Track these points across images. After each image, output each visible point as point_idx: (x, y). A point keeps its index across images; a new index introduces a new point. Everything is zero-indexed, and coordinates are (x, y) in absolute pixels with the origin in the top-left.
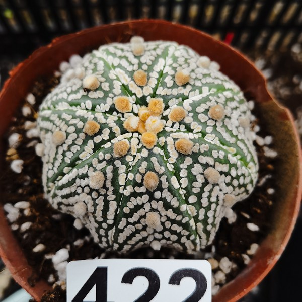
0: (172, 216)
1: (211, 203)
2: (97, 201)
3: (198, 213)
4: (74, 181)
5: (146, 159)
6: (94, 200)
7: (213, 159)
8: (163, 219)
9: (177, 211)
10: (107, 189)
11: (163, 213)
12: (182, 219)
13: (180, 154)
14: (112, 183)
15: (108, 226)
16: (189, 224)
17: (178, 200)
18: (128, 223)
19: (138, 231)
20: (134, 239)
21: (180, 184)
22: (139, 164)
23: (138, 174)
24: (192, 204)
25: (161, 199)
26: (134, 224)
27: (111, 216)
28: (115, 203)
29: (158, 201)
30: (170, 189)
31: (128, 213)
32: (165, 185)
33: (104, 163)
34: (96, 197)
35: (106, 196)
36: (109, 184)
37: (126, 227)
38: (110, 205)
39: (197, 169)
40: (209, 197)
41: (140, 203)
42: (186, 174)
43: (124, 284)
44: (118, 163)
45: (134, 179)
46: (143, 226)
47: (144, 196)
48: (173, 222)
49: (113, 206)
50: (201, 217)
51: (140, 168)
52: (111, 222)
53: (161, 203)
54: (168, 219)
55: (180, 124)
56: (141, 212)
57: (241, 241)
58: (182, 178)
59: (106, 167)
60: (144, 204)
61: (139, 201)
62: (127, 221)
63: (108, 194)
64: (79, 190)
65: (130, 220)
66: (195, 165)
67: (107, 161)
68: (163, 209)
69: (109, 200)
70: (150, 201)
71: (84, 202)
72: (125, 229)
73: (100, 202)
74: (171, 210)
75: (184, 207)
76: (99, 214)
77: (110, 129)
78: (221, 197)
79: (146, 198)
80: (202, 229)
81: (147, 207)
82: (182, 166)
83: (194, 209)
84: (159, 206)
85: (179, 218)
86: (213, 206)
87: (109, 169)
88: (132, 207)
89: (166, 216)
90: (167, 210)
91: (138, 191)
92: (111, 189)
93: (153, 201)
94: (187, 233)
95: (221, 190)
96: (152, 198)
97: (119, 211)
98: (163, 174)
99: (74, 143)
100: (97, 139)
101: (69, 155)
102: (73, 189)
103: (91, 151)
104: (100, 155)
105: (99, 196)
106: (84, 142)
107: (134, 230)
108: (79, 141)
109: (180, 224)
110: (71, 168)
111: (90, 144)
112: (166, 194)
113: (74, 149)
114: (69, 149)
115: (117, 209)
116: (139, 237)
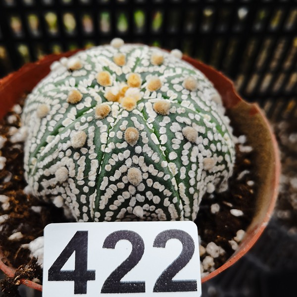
0: (154, 172)
1: (191, 163)
2: (78, 163)
3: (179, 170)
4: (56, 146)
5: (126, 119)
6: (75, 161)
7: (190, 120)
8: (146, 176)
9: (158, 167)
10: (89, 148)
11: (145, 169)
12: (164, 176)
13: (158, 114)
14: (94, 141)
15: (89, 190)
16: (171, 182)
17: (159, 156)
18: (110, 182)
19: (119, 192)
20: (116, 202)
21: (160, 141)
22: (120, 123)
23: (119, 132)
24: (173, 161)
25: (142, 154)
26: (115, 183)
27: (92, 176)
28: (97, 161)
29: (139, 155)
30: (151, 145)
31: (110, 170)
32: (145, 140)
33: (86, 125)
34: (77, 159)
35: (87, 155)
36: (90, 143)
37: (107, 187)
38: (91, 164)
39: (175, 127)
40: (189, 156)
41: (121, 159)
42: (165, 131)
43: (106, 249)
44: (99, 123)
45: (116, 137)
46: (125, 184)
47: (125, 152)
48: (155, 179)
49: (95, 165)
50: (183, 176)
51: (121, 127)
52: (92, 184)
53: (142, 158)
54: (150, 176)
55: (157, 92)
56: (123, 169)
57: (226, 226)
58: (161, 134)
59: (87, 128)
60: (125, 160)
61: (120, 157)
62: (109, 180)
63: (90, 152)
64: (61, 155)
65: (112, 179)
66: (173, 124)
67: (89, 122)
68: (145, 164)
69: (91, 159)
70: (131, 156)
71: (66, 166)
72: (107, 190)
73: (82, 163)
74: (152, 165)
75: (165, 164)
76: (81, 176)
77: (92, 97)
78: (201, 159)
79: (127, 153)
80: (184, 191)
81: (129, 163)
82: (160, 124)
83: (175, 166)
84: (140, 160)
85: (160, 175)
86: (194, 166)
87: (91, 129)
88: (114, 164)
89: (147, 172)
90: (148, 165)
91: (119, 148)
92: (93, 147)
93: (134, 156)
94: (169, 194)
95: (200, 152)
96: (133, 153)
97: (100, 170)
98: (143, 131)
99: (57, 113)
100: (80, 107)
101: (53, 124)
102: (54, 156)
103: (74, 118)
104: (83, 119)
105: (81, 156)
106: (68, 110)
107: (116, 190)
108: (63, 111)
109: (162, 181)
110: (53, 136)
111: (73, 111)
112: (147, 150)
113: (57, 118)
114: (52, 119)
115: (98, 169)
116: (121, 199)
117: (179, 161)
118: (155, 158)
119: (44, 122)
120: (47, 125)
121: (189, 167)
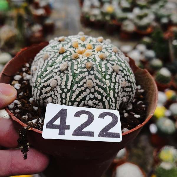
0: (99, 83)
2: (63, 77)
3: (110, 84)
4: (52, 71)
5: (86, 60)
6: (61, 77)
7: (115, 63)
8: (95, 85)
9: (101, 81)
10: (68, 71)
11: (95, 81)
12: (103, 85)
13: (101, 59)
14: (71, 68)
15: (67, 90)
16: (107, 89)
17: (101, 76)
18: (78, 87)
19: (82, 92)
20: (79, 97)
21: (102, 70)
22: (84, 61)
23: (83, 64)
24: (108, 79)
25: (94, 74)
26: (80, 87)
27: (69, 84)
29: (92, 75)
30: (98, 71)
31: (78, 81)
32: (95, 69)
33: (68, 61)
34: (62, 76)
35: (67, 74)
36: (69, 69)
37: (76, 89)
38: (69, 78)
40: (115, 78)
42: (104, 66)
44: (74, 61)
45: (81, 66)
46: (85, 88)
47: (85, 73)
48: (99, 86)
49: (71, 78)
50: (112, 87)
52: (69, 88)
53: (94, 76)
54: (97, 85)
56: (84, 80)
58: (103, 67)
59: (68, 63)
60: (85, 76)
61: (83, 75)
62: (77, 85)
64: (54, 74)
65: (79, 85)
66: (108, 64)
67: (69, 61)
69: (69, 76)
70: (88, 75)
71: (56, 80)
72: (76, 90)
73: (65, 78)
74: (98, 80)
75: (104, 80)
76: (63, 84)
77: (70, 52)
78: (121, 82)
79: (87, 73)
81: (87, 78)
82: (102, 63)
83: (109, 82)
84: (92, 77)
85: (102, 85)
86: (117, 84)
87: (70, 63)
88: (80, 78)
89: (96, 83)
90: (96, 80)
91: (83, 71)
92: (70, 71)
93: (90, 75)
94: (106, 94)
95: (120, 78)
97: (73, 81)
98: (94, 65)
99: (53, 57)
100: (65, 55)
101: (51, 61)
102: (51, 75)
103: (61, 59)
104: (66, 59)
105: (64, 74)
106: (58, 56)
107: (80, 91)
108: (56, 56)
109: (102, 88)
110: (51, 67)
111: (61, 56)
112: (96, 72)
113: (53, 59)
114: (51, 59)
115: (72, 80)
116: (82, 96)
117: (110, 79)
118: (100, 76)
119: (46, 61)
120: (48, 62)
121: (115, 83)
